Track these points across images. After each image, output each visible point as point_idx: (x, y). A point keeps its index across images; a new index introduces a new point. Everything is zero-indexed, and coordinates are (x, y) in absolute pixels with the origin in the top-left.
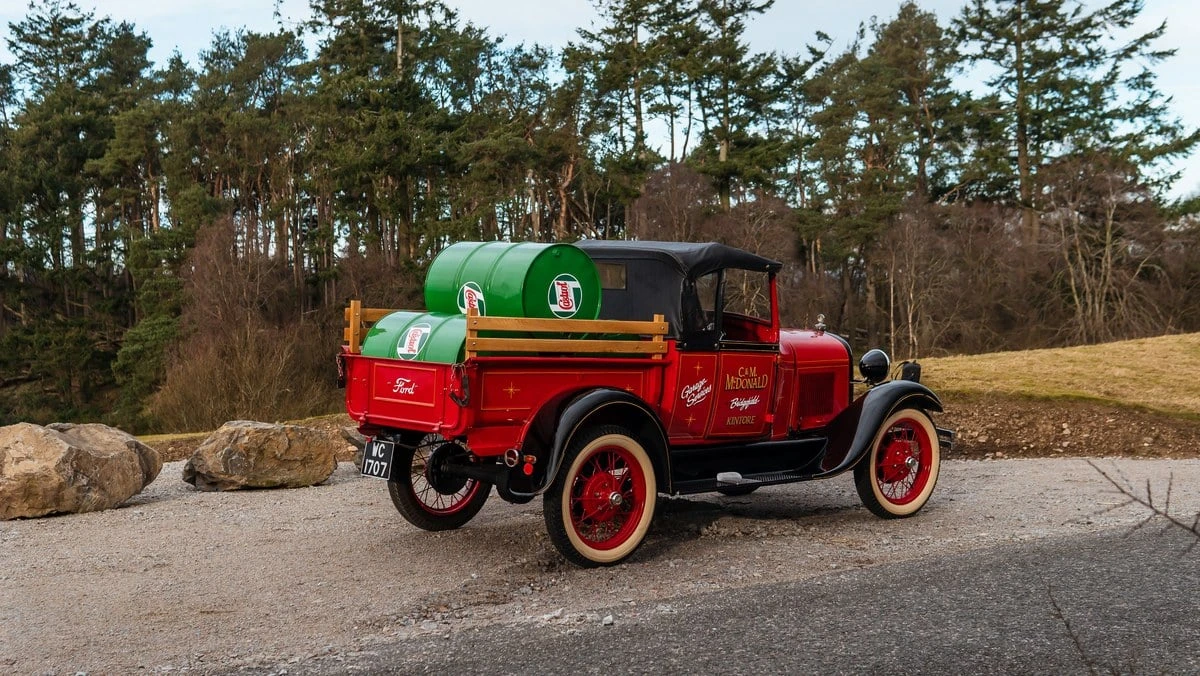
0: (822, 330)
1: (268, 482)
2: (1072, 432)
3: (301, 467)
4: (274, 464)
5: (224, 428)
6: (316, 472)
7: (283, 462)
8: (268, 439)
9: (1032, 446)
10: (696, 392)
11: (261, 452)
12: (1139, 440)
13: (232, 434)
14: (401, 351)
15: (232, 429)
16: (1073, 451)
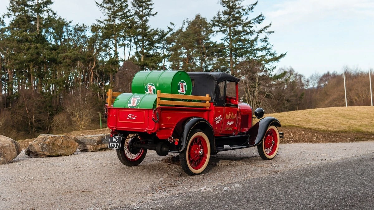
0: (242, 102)
1: (56, 154)
2: (294, 136)
3: (66, 149)
4: (58, 148)
5: (40, 136)
6: (70, 150)
7: (61, 147)
8: (56, 140)
9: (283, 140)
10: (218, 119)
11: (54, 144)
12: (312, 138)
13: (43, 138)
14: (129, 105)
15: (43, 136)
16: (295, 141)
